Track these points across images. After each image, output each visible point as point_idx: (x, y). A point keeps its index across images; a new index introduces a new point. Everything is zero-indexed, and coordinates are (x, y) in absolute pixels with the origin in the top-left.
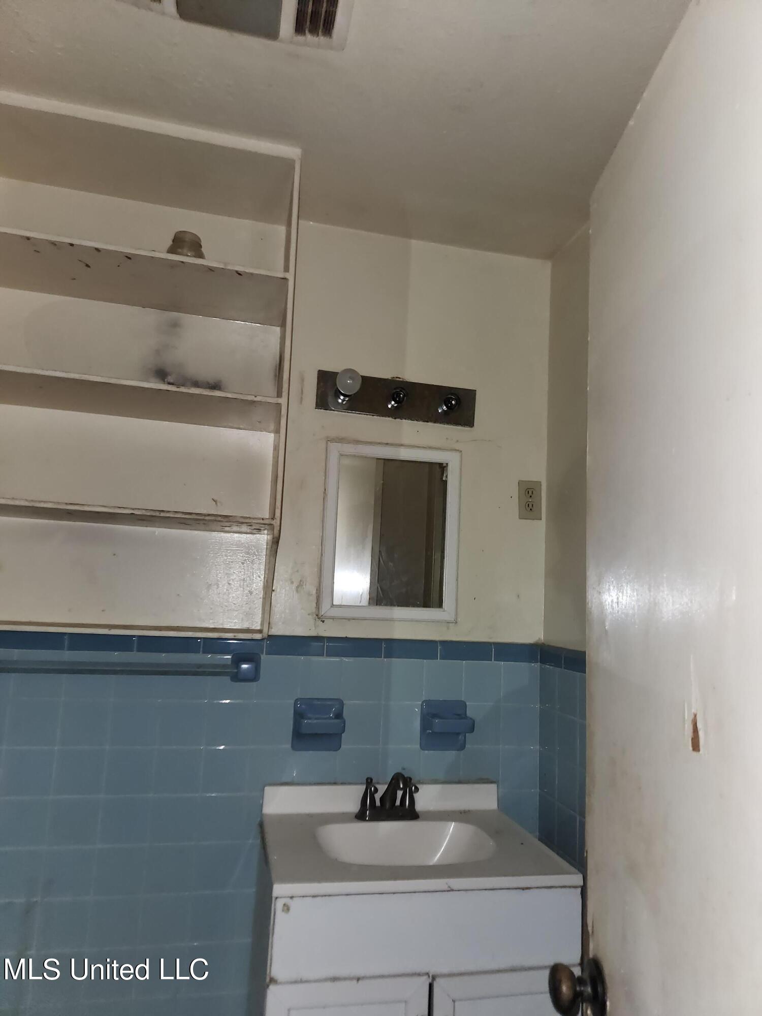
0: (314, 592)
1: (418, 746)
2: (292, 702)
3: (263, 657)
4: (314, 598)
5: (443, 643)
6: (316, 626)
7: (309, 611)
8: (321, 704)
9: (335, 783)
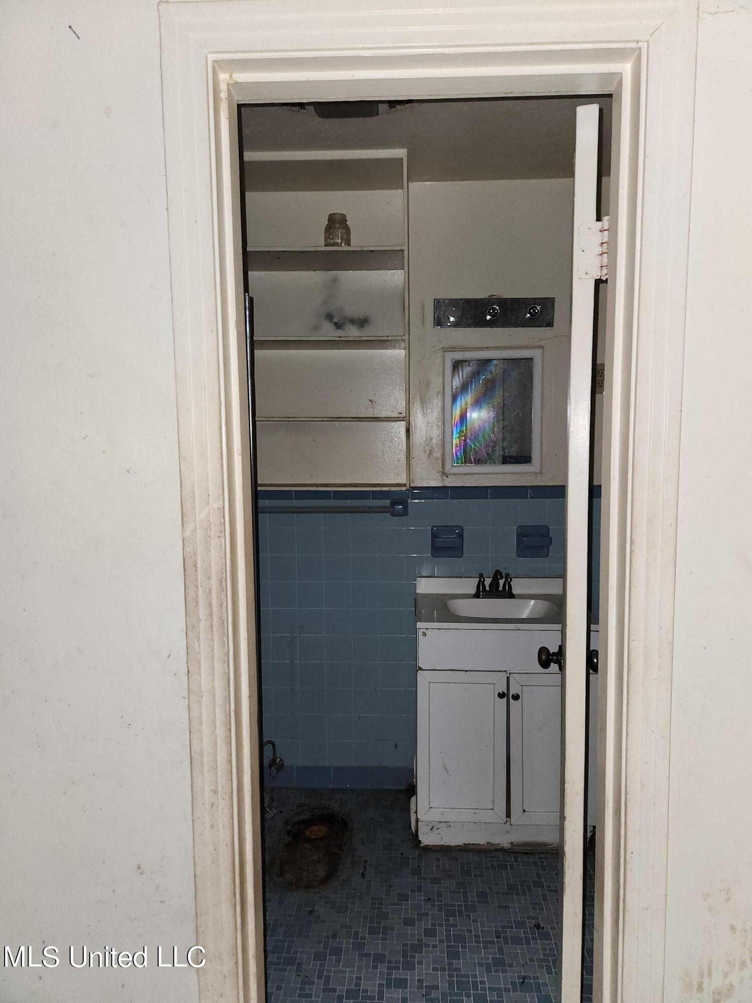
0: (440, 457)
1: (515, 555)
2: (430, 528)
3: (409, 501)
4: (440, 461)
5: (532, 487)
6: (442, 480)
7: (438, 471)
8: (449, 529)
9: (461, 577)
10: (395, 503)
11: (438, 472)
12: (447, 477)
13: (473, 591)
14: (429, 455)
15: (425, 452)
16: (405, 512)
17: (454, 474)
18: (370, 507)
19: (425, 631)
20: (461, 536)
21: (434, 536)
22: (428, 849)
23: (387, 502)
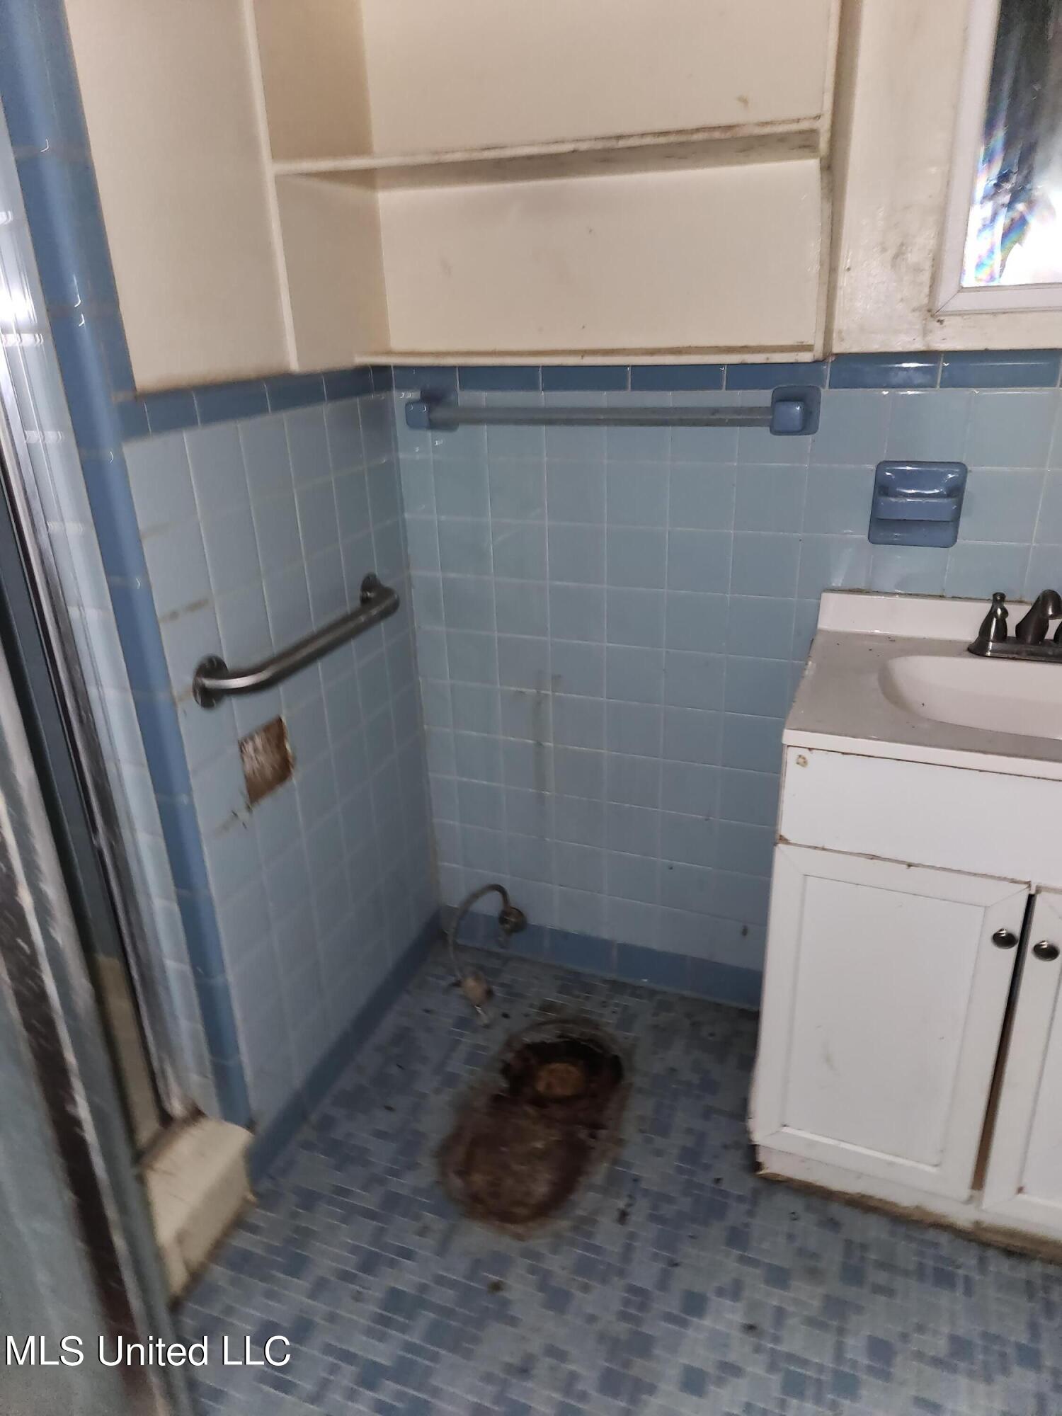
0: (927, 265)
2: (873, 467)
3: (826, 393)
4: (925, 277)
6: (925, 332)
7: (915, 304)
8: (926, 472)
9: (942, 597)
10: (783, 398)
11: (914, 310)
12: (941, 322)
13: (971, 635)
14: (896, 257)
15: (884, 250)
16: (808, 424)
17: (960, 314)
18: (715, 411)
19: (805, 753)
20: (956, 492)
21: (883, 489)
22: (777, 1183)
23: (762, 398)
